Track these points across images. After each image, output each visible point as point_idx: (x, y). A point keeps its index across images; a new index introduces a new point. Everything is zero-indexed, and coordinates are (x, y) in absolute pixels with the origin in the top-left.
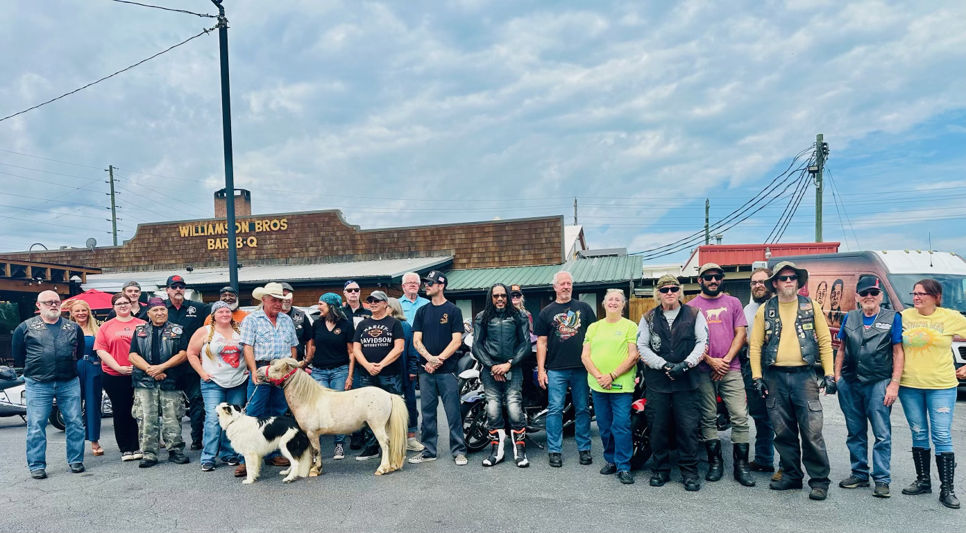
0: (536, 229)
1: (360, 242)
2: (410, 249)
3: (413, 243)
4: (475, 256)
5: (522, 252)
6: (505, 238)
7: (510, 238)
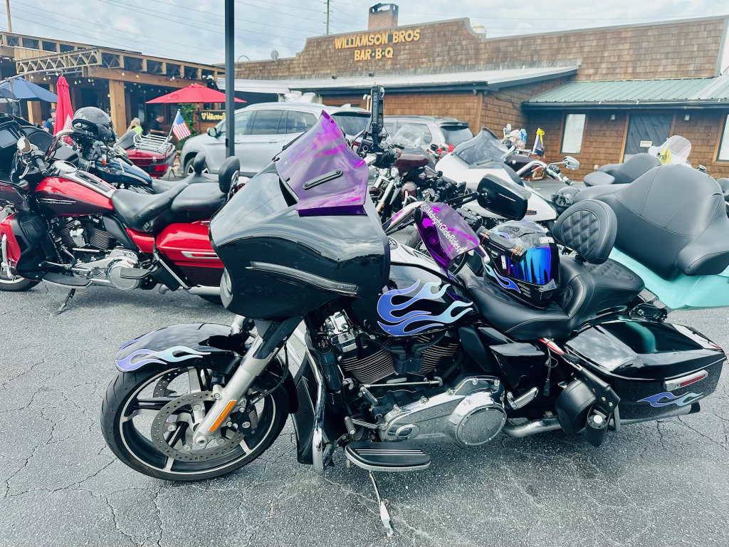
0: (687, 34)
1: (483, 51)
2: (532, 59)
3: (537, 52)
4: (604, 66)
5: (664, 62)
6: (644, 45)
7: (651, 45)
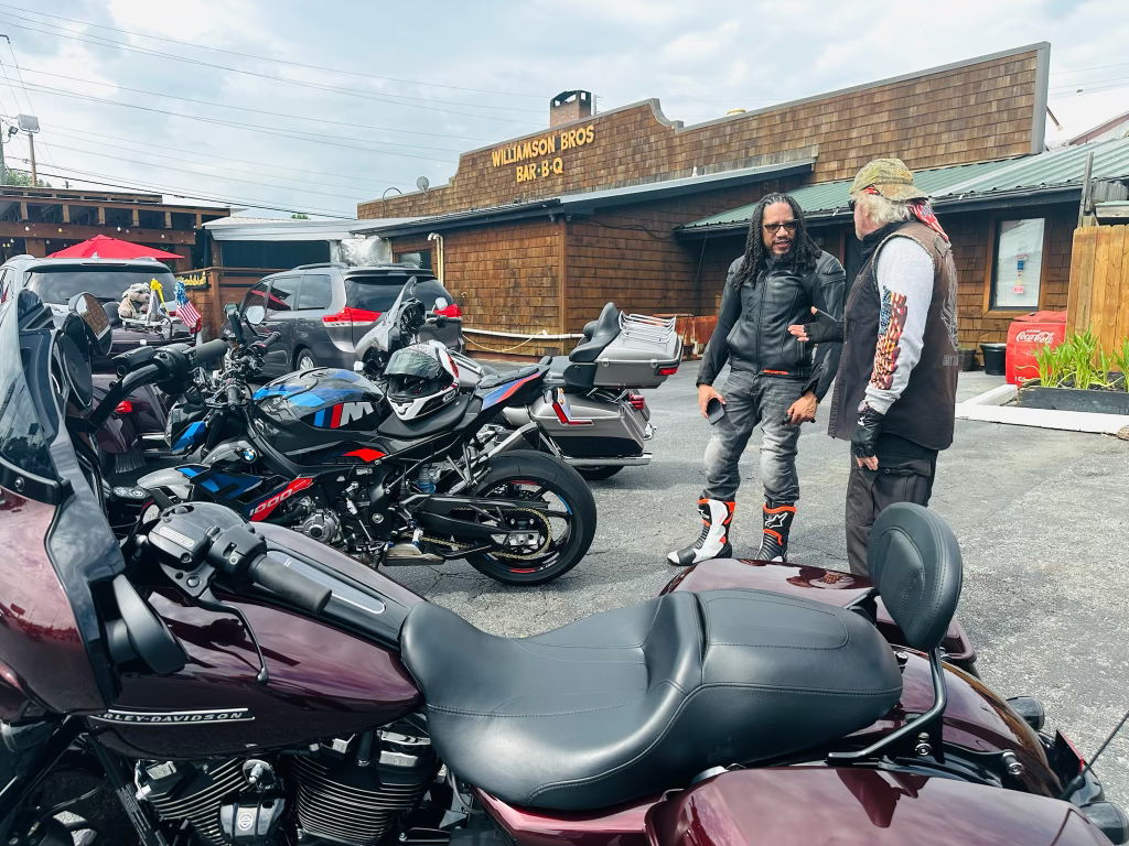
1: (678, 150)
3: (753, 141)
4: (853, 154)
5: (945, 137)
6: (912, 111)
7: (923, 110)
